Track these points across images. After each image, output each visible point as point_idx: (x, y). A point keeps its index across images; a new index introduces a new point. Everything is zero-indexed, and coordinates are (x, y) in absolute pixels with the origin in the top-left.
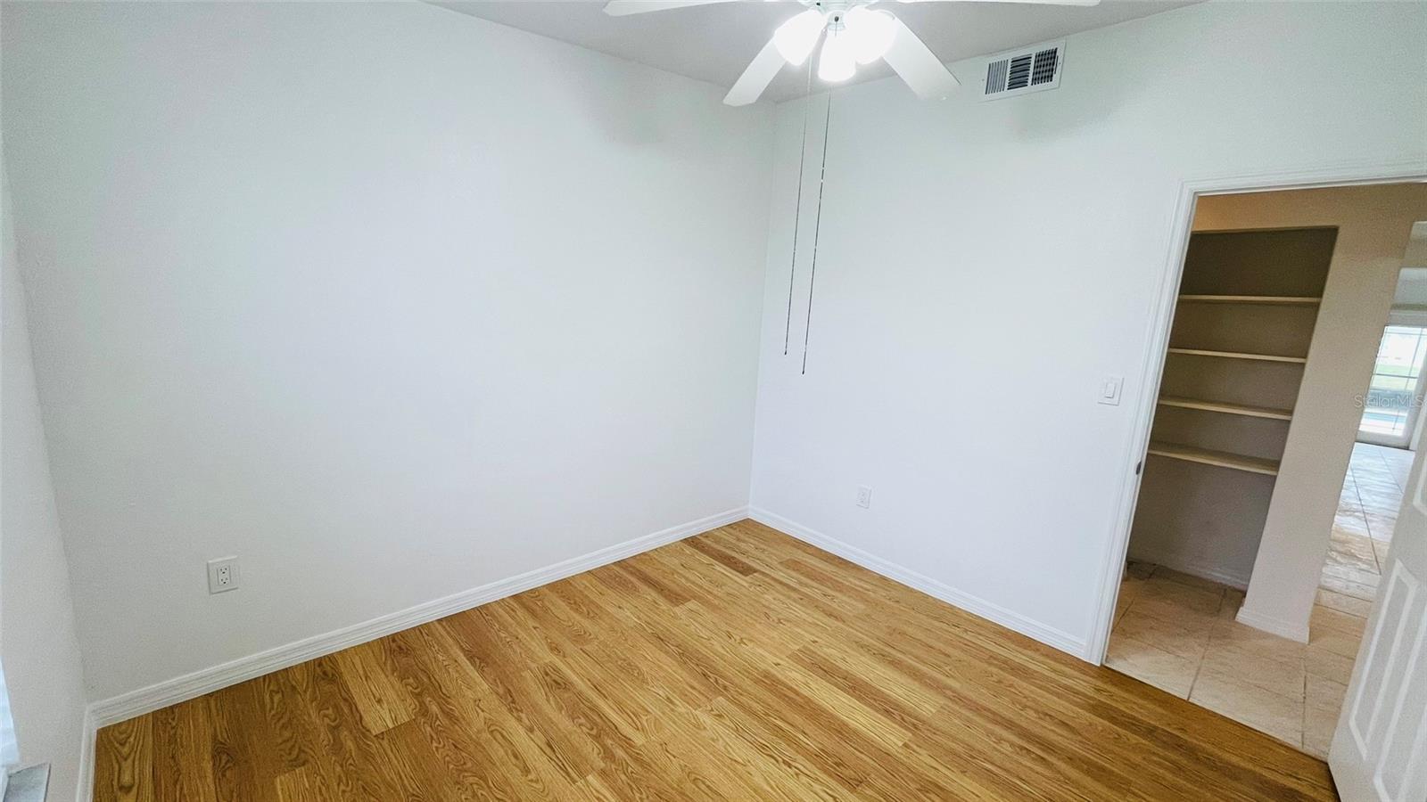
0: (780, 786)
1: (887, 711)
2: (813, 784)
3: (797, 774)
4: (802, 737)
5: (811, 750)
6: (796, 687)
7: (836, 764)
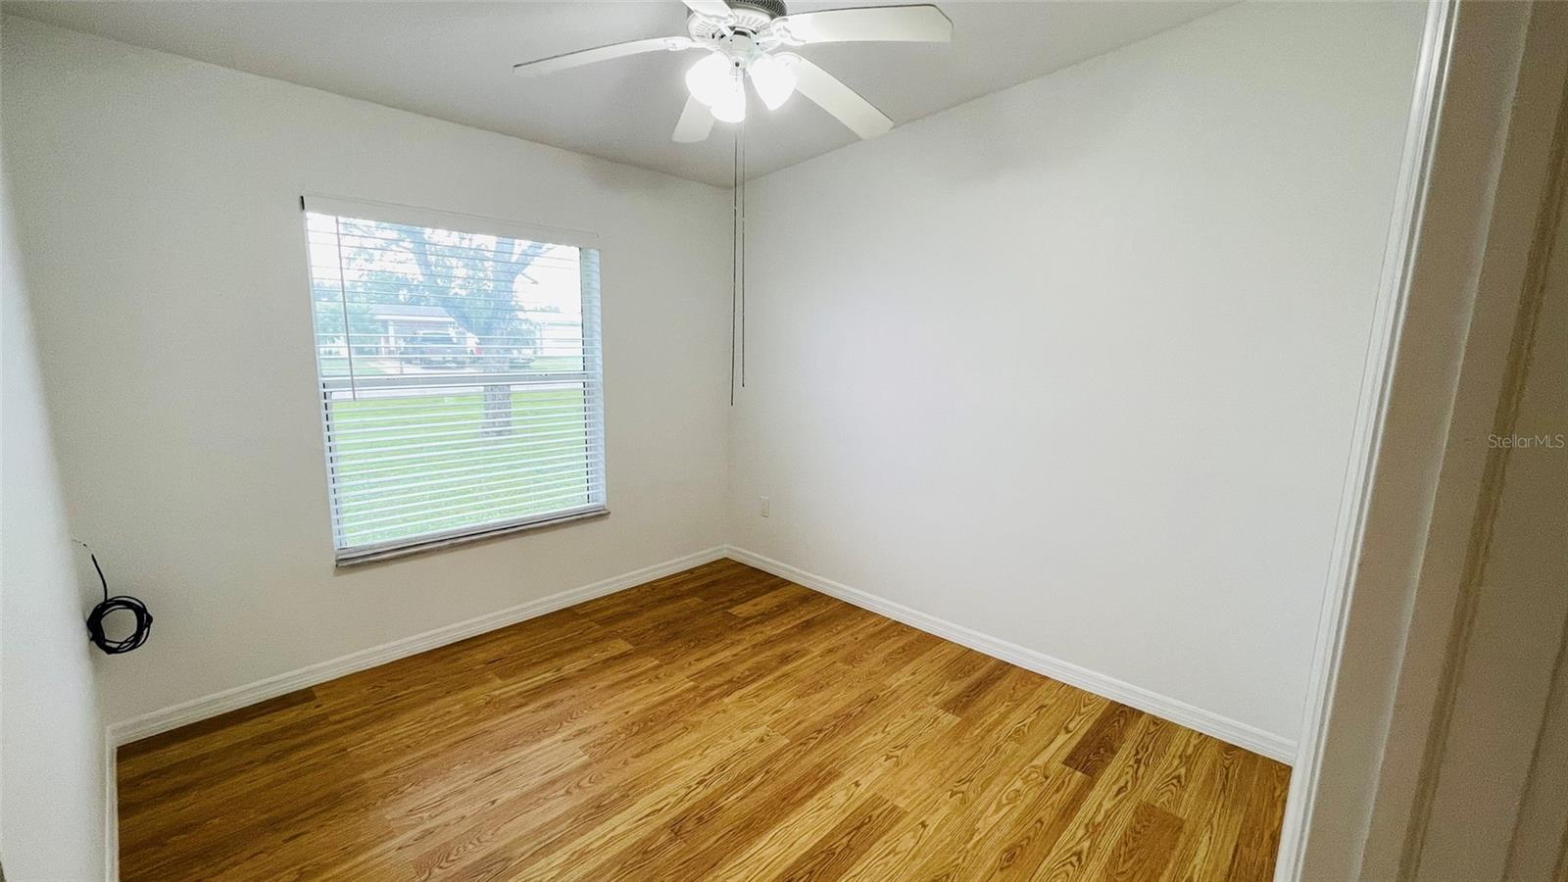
2: (676, 798)
3: (689, 788)
4: (740, 793)
5: (721, 800)
7: (700, 819)
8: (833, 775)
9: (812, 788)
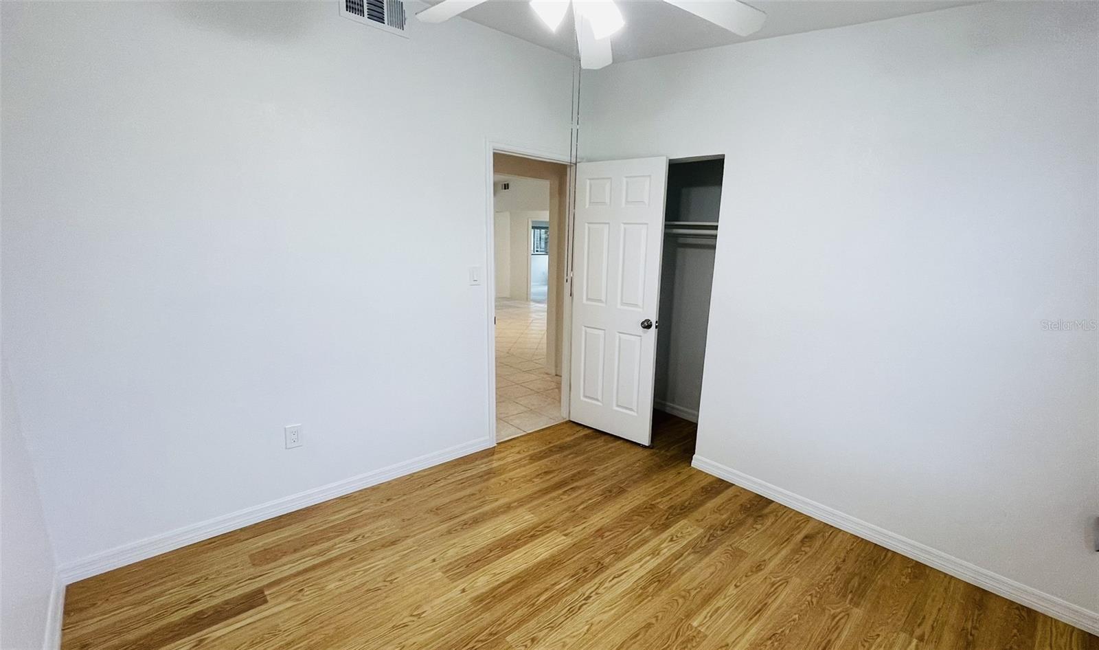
0: (609, 604)
1: (531, 536)
2: (604, 586)
3: (596, 594)
4: (558, 587)
5: (572, 582)
6: (498, 583)
7: (585, 571)
8: (479, 600)
9: (500, 589)
